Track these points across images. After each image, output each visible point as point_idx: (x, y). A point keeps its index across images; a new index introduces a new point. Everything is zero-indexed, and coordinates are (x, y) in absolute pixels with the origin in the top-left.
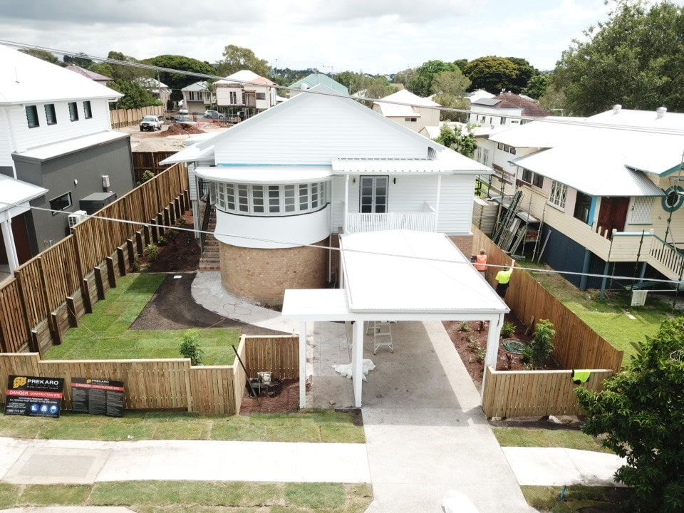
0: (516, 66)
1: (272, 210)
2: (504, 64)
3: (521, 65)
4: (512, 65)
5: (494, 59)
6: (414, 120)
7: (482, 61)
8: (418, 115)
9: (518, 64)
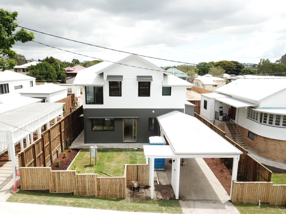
0: (235, 64)
1: (270, 123)
2: (230, 63)
3: (237, 64)
4: (233, 64)
5: (226, 62)
6: (216, 86)
7: (221, 63)
8: (217, 84)
9: (236, 63)
